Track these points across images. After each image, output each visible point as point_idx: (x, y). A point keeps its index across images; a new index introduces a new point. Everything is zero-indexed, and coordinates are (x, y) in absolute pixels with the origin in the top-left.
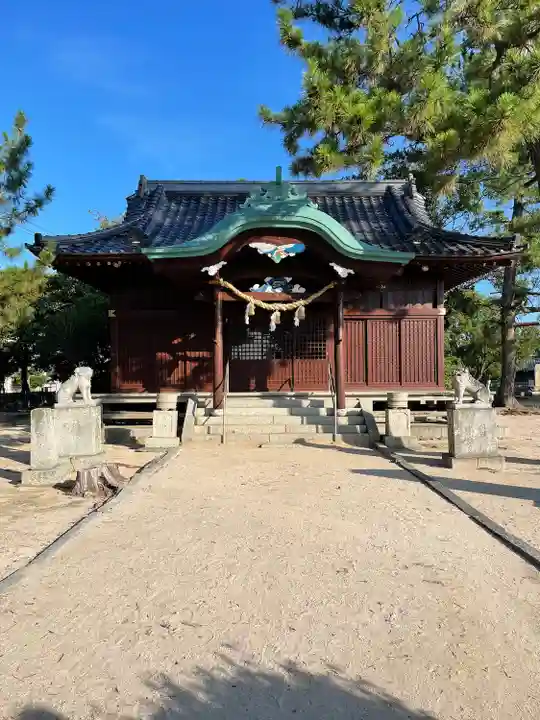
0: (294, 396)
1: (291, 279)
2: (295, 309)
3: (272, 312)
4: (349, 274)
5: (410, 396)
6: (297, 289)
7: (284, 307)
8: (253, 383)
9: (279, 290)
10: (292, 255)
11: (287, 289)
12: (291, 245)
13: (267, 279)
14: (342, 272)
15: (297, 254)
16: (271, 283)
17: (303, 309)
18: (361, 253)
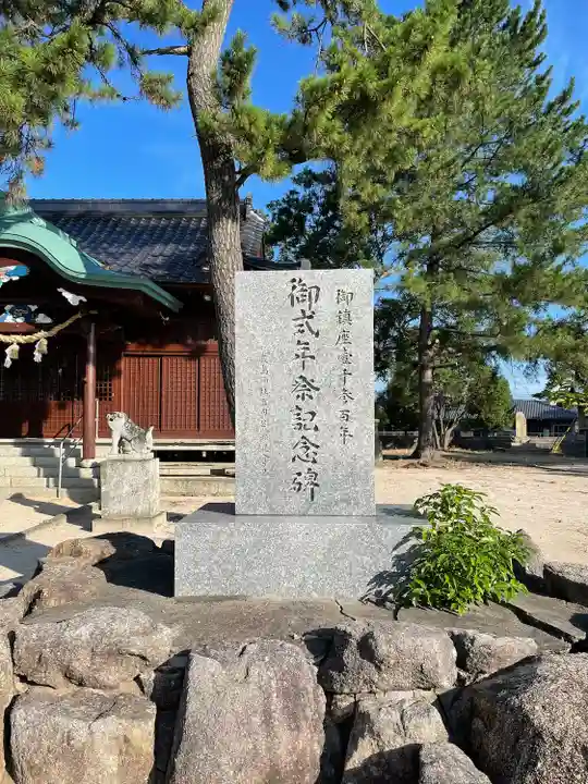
0: (52, 444)
1: (36, 307)
2: (35, 342)
3: (8, 345)
4: (81, 301)
5: (156, 444)
6: (42, 319)
7: (22, 339)
8: (25, 428)
9: (20, 320)
10: (15, 278)
11: (30, 318)
12: (13, 268)
13: (8, 307)
14: (72, 299)
15: (21, 278)
16: (12, 312)
17: (46, 342)
18: (83, 276)
